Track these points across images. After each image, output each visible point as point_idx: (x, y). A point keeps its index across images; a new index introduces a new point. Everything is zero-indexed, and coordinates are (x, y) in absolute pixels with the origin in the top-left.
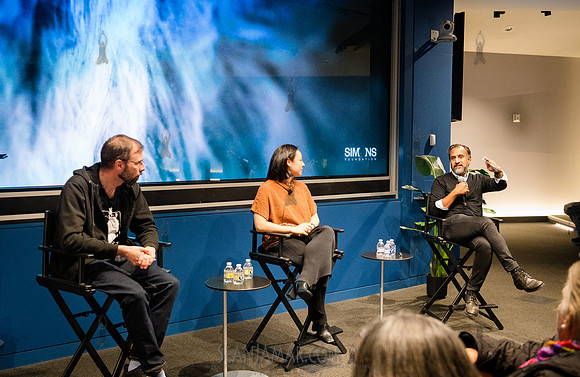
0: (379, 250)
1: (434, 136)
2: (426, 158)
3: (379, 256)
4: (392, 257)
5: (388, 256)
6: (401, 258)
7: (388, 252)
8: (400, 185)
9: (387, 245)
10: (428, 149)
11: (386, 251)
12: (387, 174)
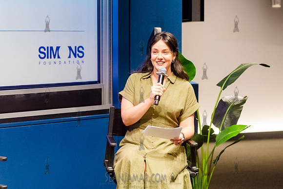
1: (159, 29)
12: (99, 82)
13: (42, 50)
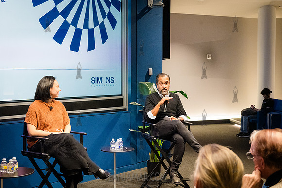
0: (112, 146)
1: (151, 69)
2: (146, 83)
3: (112, 150)
4: (121, 150)
5: (118, 149)
6: (127, 151)
7: (118, 147)
8: (129, 102)
9: (117, 143)
10: (148, 78)
11: (117, 146)
12: (121, 95)
13: (93, 79)
